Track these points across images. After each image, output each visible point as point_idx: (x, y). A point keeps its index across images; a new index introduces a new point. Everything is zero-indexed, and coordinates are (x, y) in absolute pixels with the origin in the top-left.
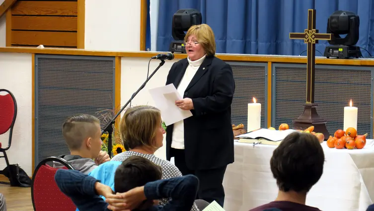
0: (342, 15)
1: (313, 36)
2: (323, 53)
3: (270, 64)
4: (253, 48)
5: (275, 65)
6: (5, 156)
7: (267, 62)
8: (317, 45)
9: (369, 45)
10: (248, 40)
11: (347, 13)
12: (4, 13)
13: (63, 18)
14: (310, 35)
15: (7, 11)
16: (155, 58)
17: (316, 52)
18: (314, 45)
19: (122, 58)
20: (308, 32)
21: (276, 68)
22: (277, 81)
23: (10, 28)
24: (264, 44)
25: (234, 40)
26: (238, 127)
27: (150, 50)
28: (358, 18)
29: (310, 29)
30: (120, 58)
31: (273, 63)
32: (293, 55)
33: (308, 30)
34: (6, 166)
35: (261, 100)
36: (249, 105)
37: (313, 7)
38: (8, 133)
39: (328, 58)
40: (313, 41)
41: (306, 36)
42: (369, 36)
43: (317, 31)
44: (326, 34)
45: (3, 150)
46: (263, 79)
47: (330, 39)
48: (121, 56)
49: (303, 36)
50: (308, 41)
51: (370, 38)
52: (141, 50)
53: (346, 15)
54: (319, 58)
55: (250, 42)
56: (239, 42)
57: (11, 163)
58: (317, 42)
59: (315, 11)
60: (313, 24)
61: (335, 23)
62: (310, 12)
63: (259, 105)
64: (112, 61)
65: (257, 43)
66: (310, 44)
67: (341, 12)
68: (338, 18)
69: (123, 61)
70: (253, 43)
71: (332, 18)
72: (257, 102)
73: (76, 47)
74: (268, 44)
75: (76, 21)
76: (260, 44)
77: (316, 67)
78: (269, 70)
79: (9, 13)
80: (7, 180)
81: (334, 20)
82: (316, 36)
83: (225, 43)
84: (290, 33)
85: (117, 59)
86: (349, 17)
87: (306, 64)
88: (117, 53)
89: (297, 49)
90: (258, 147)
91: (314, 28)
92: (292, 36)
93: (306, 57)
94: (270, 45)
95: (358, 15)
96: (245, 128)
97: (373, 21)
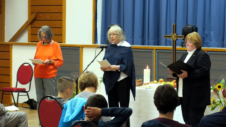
0: (189, 26)
1: (175, 37)
2: (180, 45)
3: (154, 50)
4: (147, 42)
5: (157, 51)
6: (28, 95)
7: (153, 49)
8: (177, 41)
9: (203, 41)
10: (144, 39)
11: (192, 25)
12: (27, 27)
13: (55, 28)
14: (173, 36)
15: (28, 25)
16: (99, 48)
17: (177, 44)
18: (175, 41)
19: (83, 48)
20: (173, 35)
21: (158, 52)
22: (158, 59)
23: (30, 33)
24: (152, 40)
25: (138, 39)
26: (139, 80)
27: (97, 44)
28: (197, 28)
29: (174, 33)
30: (82, 47)
31: (156, 49)
32: (166, 46)
33: (172, 34)
34: (28, 99)
35: (151, 68)
36: (144, 70)
38: (29, 83)
39: (183, 47)
40: (175, 39)
41: (172, 37)
42: (202, 37)
43: (177, 34)
44: (181, 36)
45: (27, 92)
46: (151, 58)
47: (183, 38)
48: (83, 47)
49: (170, 37)
50: (173, 39)
51: (203, 38)
52: (93, 43)
53: (191, 27)
54: (178, 47)
56: (140, 40)
57: (30, 98)
58: (177, 39)
59: (176, 25)
60: (175, 31)
61: (186, 30)
62: (174, 25)
63: (149, 70)
64: (79, 49)
65: (149, 40)
66: (173, 40)
67: (189, 25)
68: (187, 28)
69: (84, 49)
70: (147, 40)
71: (184, 28)
72: (149, 69)
73: (61, 43)
74: (154, 40)
75: (62, 30)
76: (150, 40)
77: (177, 51)
78: (154, 53)
79: (30, 26)
80: (28, 106)
81: (185, 29)
82: (177, 37)
83: (133, 40)
84: (164, 35)
85: (81, 48)
86: (193, 27)
87: (172, 50)
88: (81, 45)
89: (168, 43)
90: (148, 90)
91: (176, 33)
92: (165, 37)
93: (172, 47)
94: (155, 41)
96: (143, 81)
97: (204, 29)
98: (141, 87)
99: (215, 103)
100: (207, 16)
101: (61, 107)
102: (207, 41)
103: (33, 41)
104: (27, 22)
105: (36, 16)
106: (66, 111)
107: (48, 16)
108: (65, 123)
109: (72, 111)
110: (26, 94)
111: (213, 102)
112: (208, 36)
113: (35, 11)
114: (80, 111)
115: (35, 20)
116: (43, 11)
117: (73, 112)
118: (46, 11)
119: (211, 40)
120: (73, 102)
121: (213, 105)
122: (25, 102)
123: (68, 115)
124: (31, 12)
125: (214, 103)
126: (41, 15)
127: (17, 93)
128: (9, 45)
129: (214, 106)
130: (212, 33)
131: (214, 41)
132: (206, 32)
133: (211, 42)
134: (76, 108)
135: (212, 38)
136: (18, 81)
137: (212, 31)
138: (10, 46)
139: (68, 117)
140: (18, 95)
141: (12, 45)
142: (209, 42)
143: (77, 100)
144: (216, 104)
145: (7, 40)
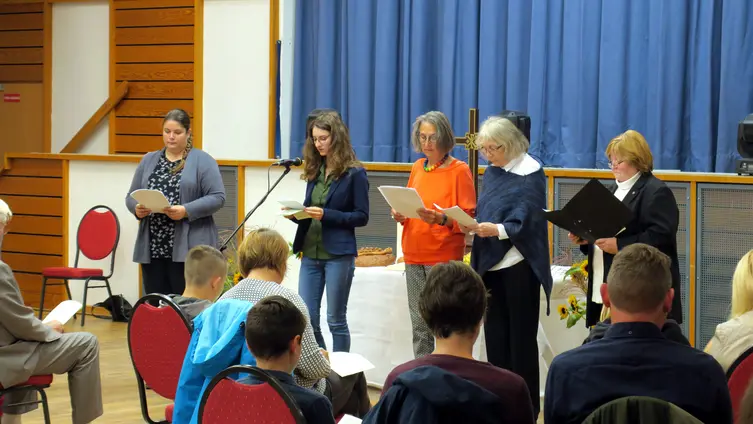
4: (405, 155)
6: (108, 286)
9: (542, 152)
10: (399, 146)
11: (516, 113)
12: (106, 115)
14: (472, 140)
15: (109, 112)
19: (246, 168)
20: (470, 136)
23: (114, 132)
25: (383, 146)
27: (280, 157)
28: (529, 118)
29: (473, 133)
30: (244, 167)
33: (469, 133)
34: (108, 296)
37: (477, 106)
38: (110, 256)
40: (476, 148)
41: (468, 141)
45: (105, 279)
48: (244, 165)
49: (464, 141)
50: (470, 147)
51: (542, 143)
52: (269, 157)
53: (514, 115)
55: (401, 148)
56: (388, 148)
57: (113, 294)
59: (477, 111)
62: (472, 112)
64: (234, 172)
66: (471, 150)
67: (508, 112)
69: (248, 172)
70: (405, 149)
77: (479, 177)
79: (113, 114)
80: (108, 313)
83: (372, 149)
85: (239, 169)
86: (518, 118)
88: (240, 162)
95: (529, 115)
97: (545, 123)
98: (390, 267)
99: (577, 307)
100: (552, 88)
101: (187, 324)
102: (552, 151)
103: (122, 150)
104: (105, 105)
105: (129, 89)
106: (199, 334)
107: (158, 89)
108: (196, 365)
109: (216, 336)
110: (103, 283)
111: (572, 305)
112: (553, 138)
113: (124, 77)
114: (236, 335)
115: (125, 98)
116: (146, 77)
117: (218, 338)
118: (155, 78)
119: (562, 150)
120: (219, 311)
121: (571, 312)
122: (101, 305)
123: (206, 346)
124: (116, 80)
125: (574, 309)
126: (140, 85)
127: (84, 281)
128: (61, 160)
129: (574, 317)
130: (565, 131)
131: (570, 153)
132: (550, 130)
133: (562, 155)
134: (225, 327)
135: (566, 144)
136: (81, 252)
137: (565, 126)
138: (64, 162)
139: (204, 351)
140: (86, 287)
141: (68, 161)
142: (557, 153)
143: (228, 306)
144: (580, 310)
145: (57, 148)
